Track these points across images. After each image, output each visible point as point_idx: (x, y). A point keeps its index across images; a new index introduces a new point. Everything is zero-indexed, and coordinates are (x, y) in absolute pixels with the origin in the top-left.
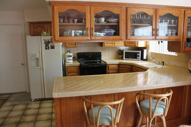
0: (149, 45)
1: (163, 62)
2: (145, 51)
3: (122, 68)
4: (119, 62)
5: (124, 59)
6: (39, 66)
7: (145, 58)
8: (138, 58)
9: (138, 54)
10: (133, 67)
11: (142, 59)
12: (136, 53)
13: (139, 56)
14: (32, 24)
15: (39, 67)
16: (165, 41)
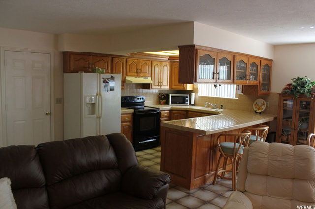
0: (198, 88)
1: (222, 106)
2: (193, 95)
3: (174, 114)
4: (171, 108)
5: (170, 104)
6: (95, 114)
7: (193, 102)
8: (186, 102)
9: (186, 99)
10: (189, 112)
11: (190, 104)
12: (184, 98)
13: (187, 100)
14: (72, 54)
15: (95, 116)
16: (224, 85)
